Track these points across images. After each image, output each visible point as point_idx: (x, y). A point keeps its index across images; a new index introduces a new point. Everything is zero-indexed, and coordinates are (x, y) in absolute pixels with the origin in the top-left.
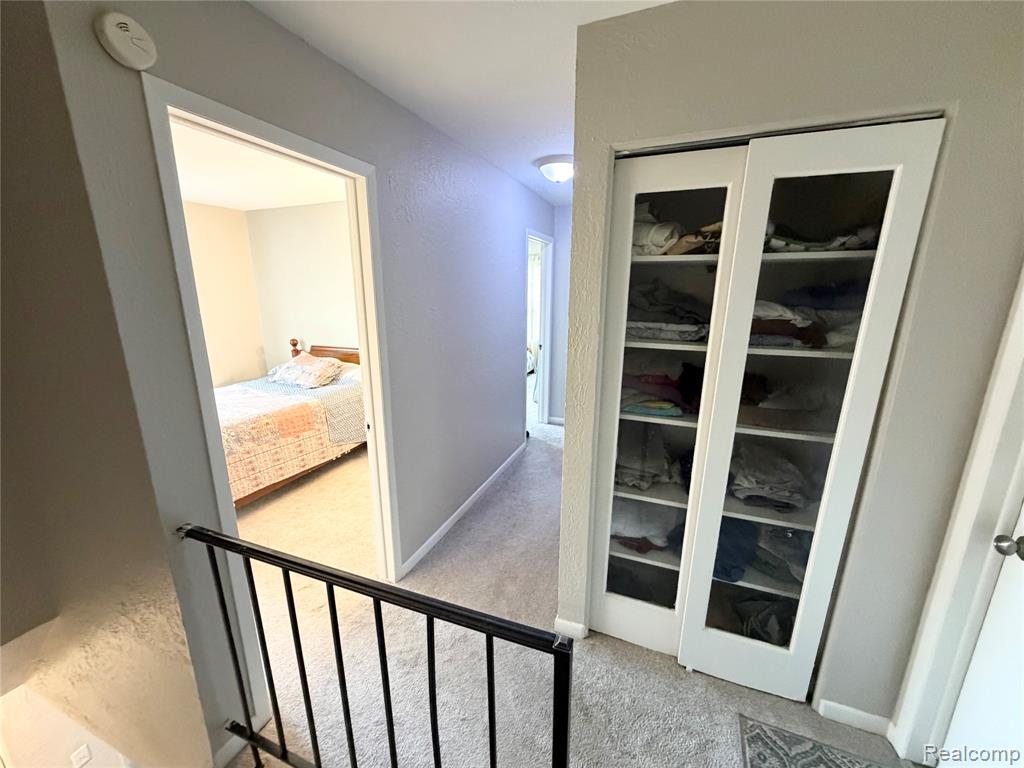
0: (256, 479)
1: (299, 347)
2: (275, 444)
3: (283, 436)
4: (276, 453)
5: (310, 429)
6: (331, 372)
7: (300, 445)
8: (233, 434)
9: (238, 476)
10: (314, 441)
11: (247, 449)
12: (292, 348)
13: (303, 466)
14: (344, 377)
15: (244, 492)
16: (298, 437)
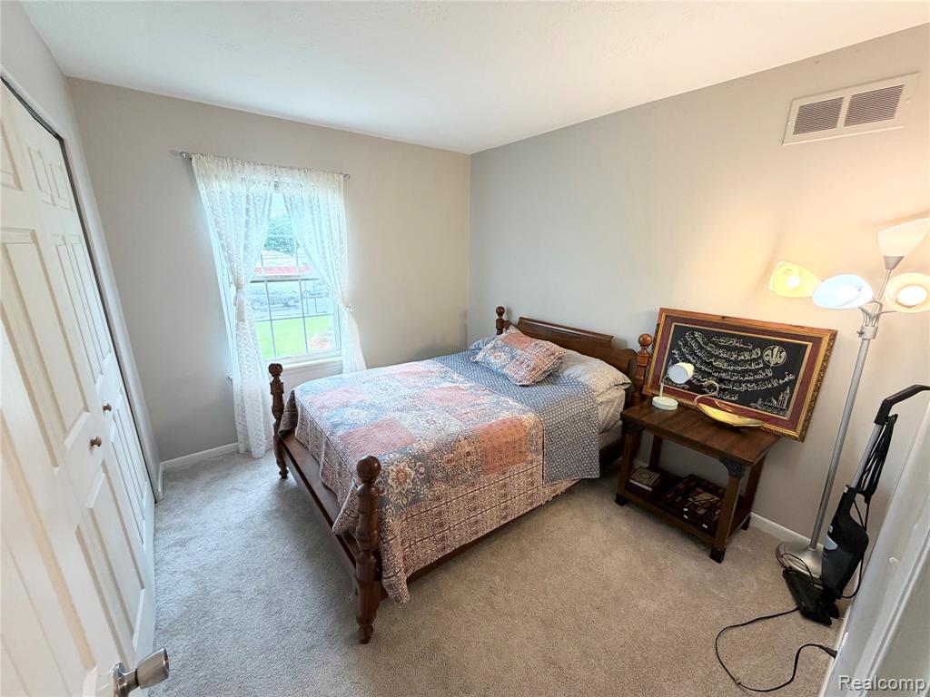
0: (443, 539)
1: (504, 317)
2: (473, 485)
3: (485, 472)
4: (474, 498)
5: (521, 461)
6: (548, 364)
7: (505, 485)
8: (422, 470)
9: (421, 534)
10: (523, 478)
11: (437, 493)
12: (497, 317)
13: (505, 518)
14: (566, 373)
15: (425, 561)
16: (504, 473)
